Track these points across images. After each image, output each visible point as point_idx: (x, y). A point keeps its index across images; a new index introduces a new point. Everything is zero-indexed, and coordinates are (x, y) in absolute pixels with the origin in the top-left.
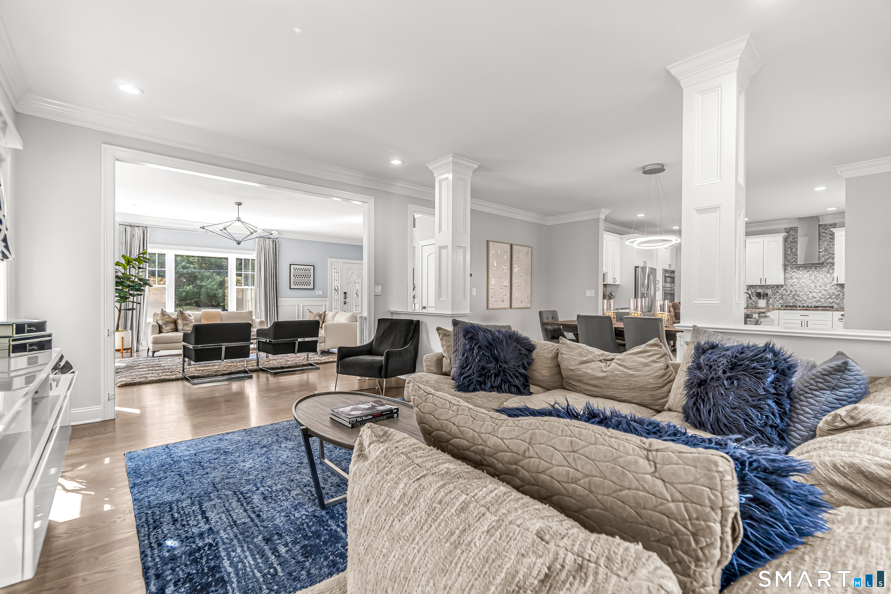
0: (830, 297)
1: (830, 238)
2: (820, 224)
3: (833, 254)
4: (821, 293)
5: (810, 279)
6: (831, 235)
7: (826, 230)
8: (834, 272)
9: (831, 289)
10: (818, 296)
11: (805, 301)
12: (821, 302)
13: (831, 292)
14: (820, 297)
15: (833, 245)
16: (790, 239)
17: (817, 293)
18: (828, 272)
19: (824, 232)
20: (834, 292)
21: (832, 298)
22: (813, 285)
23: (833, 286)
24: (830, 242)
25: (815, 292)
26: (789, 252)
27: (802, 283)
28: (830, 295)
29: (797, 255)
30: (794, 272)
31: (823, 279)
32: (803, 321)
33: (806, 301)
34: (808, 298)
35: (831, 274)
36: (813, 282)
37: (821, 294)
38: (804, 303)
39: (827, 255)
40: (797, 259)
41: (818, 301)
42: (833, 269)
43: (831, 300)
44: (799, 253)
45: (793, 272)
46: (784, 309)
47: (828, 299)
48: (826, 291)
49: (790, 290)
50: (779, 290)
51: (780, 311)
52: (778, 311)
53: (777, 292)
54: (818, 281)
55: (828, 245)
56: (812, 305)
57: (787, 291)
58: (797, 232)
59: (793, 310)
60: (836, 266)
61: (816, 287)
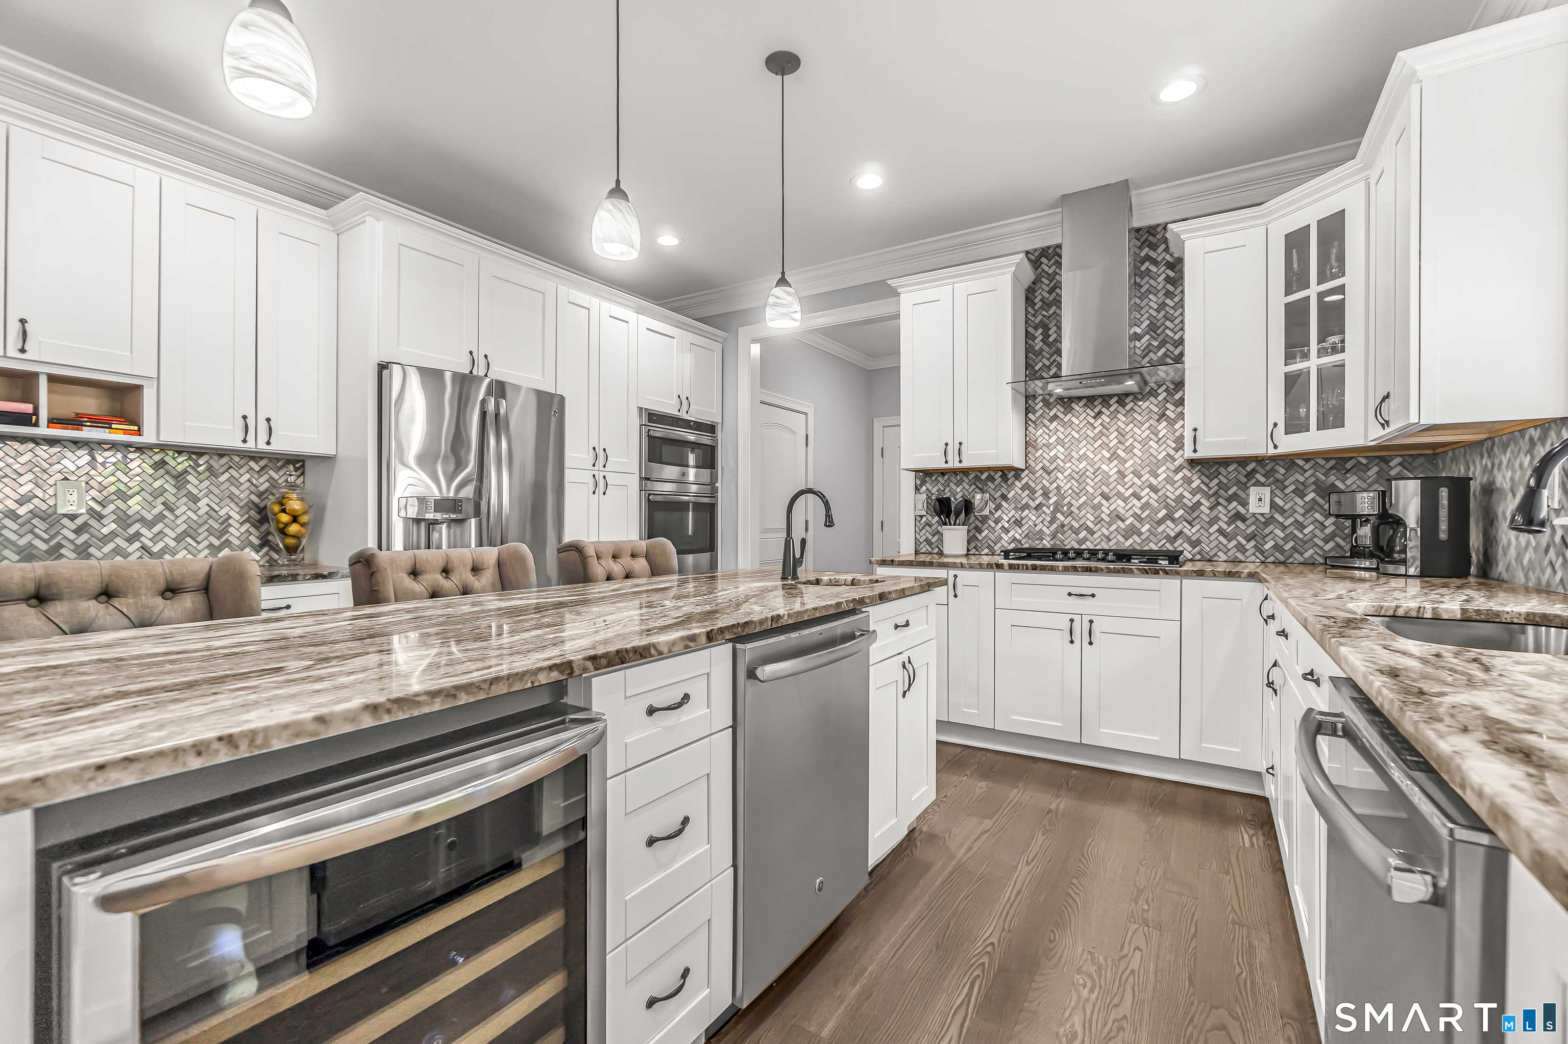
0: (1169, 517)
1: (1168, 280)
2: (1136, 224)
3: (1181, 342)
4: (1139, 499)
5: (1104, 446)
6: (1171, 266)
7: (1153, 247)
8: (1181, 416)
9: (1172, 482)
10: (1129, 509)
11: (1088, 529)
12: (1140, 534)
13: (1172, 493)
14: (1135, 515)
15: (1181, 304)
16: (1042, 293)
17: (1125, 500)
18: (1162, 416)
19: (1148, 258)
20: (1181, 496)
21: (1173, 520)
22: (1111, 469)
23: (1177, 471)
24: (1168, 294)
25: (1119, 495)
26: (1038, 344)
27: (1079, 460)
28: (1167, 506)
29: (1059, 352)
30: (1056, 417)
31: (1144, 443)
32: (1077, 619)
33: (1092, 533)
34: (1099, 520)
35: (1171, 422)
36: (1114, 456)
37: (1138, 504)
38: (1085, 540)
39: (1159, 348)
40: (1059, 366)
41: (1132, 531)
42: (1181, 402)
43: (1170, 528)
44: (1066, 345)
45: (1051, 420)
46: (1011, 567)
47: (1160, 522)
48: (1155, 490)
49: (1043, 488)
50: (1011, 487)
51: (1000, 575)
52: (989, 574)
53: (1004, 497)
54: (1129, 450)
55: (1162, 306)
56: (1112, 545)
57: (1033, 491)
58: (1059, 264)
59: (1043, 569)
60: (1189, 391)
61: (1122, 474)
